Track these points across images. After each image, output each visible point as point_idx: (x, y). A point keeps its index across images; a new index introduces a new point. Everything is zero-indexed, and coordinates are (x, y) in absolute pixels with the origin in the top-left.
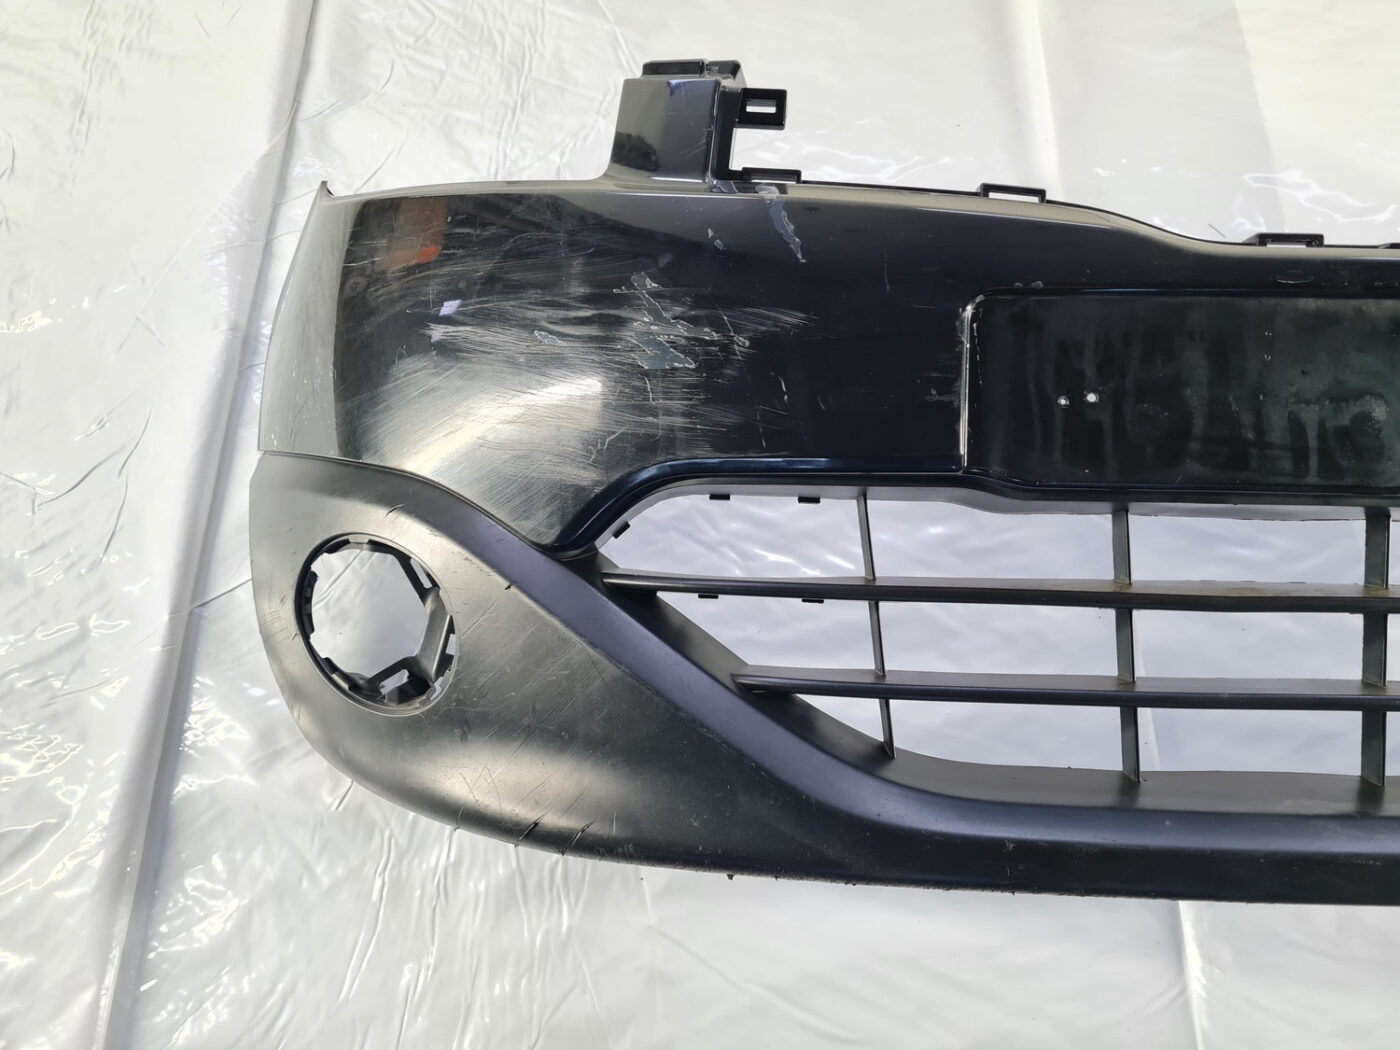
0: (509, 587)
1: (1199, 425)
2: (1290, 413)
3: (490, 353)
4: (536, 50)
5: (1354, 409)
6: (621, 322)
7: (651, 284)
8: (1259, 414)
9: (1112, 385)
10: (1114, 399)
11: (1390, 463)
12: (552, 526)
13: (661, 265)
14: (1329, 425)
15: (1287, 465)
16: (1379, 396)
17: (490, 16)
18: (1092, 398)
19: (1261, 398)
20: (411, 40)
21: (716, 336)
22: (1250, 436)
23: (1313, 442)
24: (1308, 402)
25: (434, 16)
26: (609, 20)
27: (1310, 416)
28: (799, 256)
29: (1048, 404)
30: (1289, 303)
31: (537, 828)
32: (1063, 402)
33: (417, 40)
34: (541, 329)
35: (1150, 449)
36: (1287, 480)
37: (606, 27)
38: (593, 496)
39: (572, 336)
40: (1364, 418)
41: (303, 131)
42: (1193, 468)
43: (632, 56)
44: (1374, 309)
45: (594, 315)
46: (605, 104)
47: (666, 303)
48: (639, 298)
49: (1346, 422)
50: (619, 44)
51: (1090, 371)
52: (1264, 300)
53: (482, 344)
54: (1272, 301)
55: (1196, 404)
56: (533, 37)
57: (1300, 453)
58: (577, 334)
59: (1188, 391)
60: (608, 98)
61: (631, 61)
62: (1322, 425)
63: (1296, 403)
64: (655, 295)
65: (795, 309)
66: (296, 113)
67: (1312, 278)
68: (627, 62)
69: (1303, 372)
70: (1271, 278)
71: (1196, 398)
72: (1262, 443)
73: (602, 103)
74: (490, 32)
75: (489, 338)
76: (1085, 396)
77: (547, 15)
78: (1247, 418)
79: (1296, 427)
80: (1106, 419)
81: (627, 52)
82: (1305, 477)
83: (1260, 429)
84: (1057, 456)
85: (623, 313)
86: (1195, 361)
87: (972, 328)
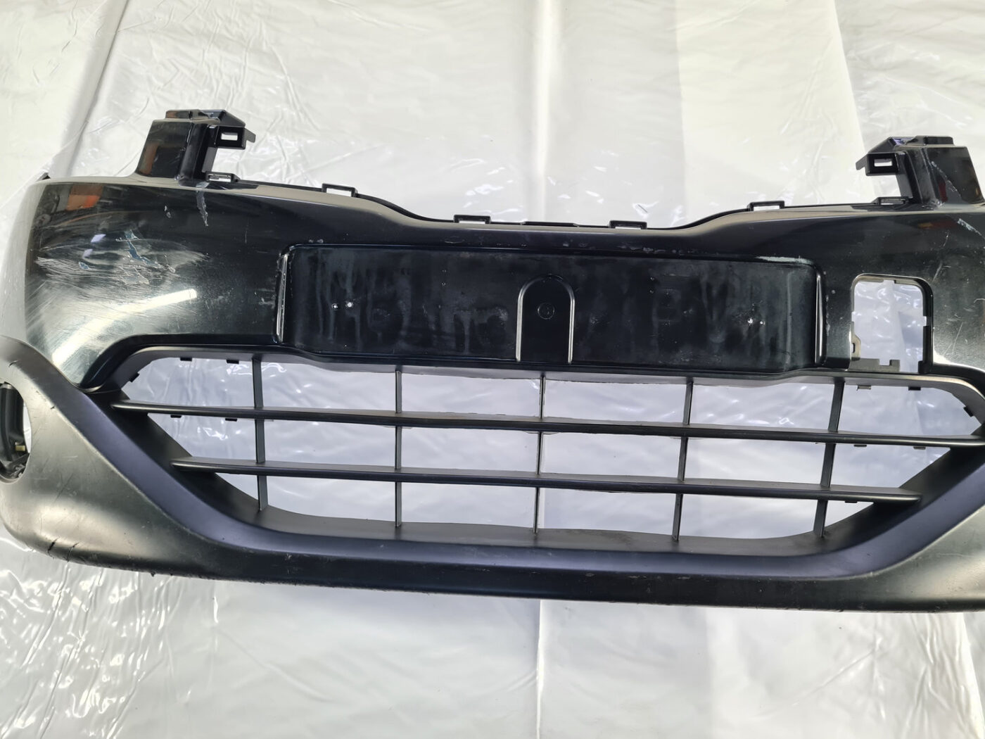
0: (53, 408)
1: (406, 321)
2: (455, 315)
3: (59, 274)
4: (237, 91)
5: (490, 314)
6: (117, 257)
7: (134, 237)
8: (438, 316)
9: (360, 298)
10: (362, 306)
11: (509, 345)
12: (80, 374)
13: (140, 226)
14: (476, 323)
15: (453, 345)
16: (503, 307)
17: (212, 70)
18: (350, 305)
19: (440, 307)
20: (161, 85)
21: (160, 267)
22: (433, 327)
23: (467, 333)
24: (465, 310)
25: (178, 70)
26: (284, 74)
27: (466, 317)
28: (206, 222)
29: (326, 308)
30: (455, 254)
31: (54, 546)
32: (335, 307)
33: (165, 85)
34: (82, 261)
35: (380, 334)
36: (452, 353)
37: (282, 77)
38: (98, 356)
39: (95, 265)
40: (496, 319)
41: (87, 139)
42: (403, 345)
43: (296, 96)
44: (501, 258)
45: (105, 254)
46: (274, 124)
47: (139, 247)
48: (127, 245)
49: (485, 321)
50: (290, 89)
51: (349, 290)
52: (442, 252)
53: (56, 269)
54: (446, 253)
55: (404, 309)
56: (237, 84)
57: (460, 338)
58: (97, 263)
59: (401, 302)
60: (277, 121)
61: (295, 99)
62: (472, 322)
63: (458, 310)
64: (135, 243)
65: (199, 252)
66: (84, 128)
67: (463, 240)
68: (293, 99)
69: (462, 293)
70: (441, 241)
71: (404, 306)
72: (440, 332)
73: (272, 124)
74: (211, 79)
75: (60, 266)
76: (346, 304)
77: (247, 70)
78: (432, 318)
79: (458, 323)
80: (357, 317)
81: (293, 93)
82: (462, 351)
83: (438, 325)
84: (331, 338)
85: (118, 252)
86: (404, 285)
87: (288, 265)
